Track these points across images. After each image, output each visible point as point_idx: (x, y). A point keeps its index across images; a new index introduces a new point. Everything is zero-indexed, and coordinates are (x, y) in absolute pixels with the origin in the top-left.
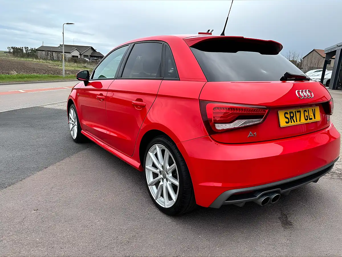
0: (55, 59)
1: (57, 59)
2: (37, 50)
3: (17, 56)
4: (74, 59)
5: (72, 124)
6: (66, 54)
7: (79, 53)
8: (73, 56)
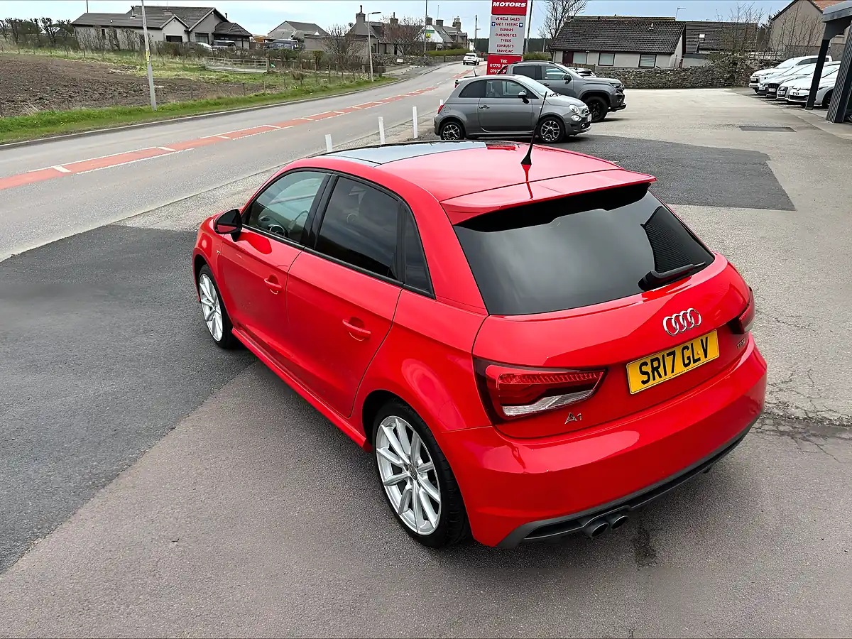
0: (122, 47)
1: (127, 48)
2: (75, 25)
3: (23, 45)
4: (173, 46)
5: (207, 308)
6: (152, 33)
7: (185, 28)
8: (169, 38)
